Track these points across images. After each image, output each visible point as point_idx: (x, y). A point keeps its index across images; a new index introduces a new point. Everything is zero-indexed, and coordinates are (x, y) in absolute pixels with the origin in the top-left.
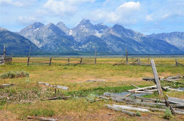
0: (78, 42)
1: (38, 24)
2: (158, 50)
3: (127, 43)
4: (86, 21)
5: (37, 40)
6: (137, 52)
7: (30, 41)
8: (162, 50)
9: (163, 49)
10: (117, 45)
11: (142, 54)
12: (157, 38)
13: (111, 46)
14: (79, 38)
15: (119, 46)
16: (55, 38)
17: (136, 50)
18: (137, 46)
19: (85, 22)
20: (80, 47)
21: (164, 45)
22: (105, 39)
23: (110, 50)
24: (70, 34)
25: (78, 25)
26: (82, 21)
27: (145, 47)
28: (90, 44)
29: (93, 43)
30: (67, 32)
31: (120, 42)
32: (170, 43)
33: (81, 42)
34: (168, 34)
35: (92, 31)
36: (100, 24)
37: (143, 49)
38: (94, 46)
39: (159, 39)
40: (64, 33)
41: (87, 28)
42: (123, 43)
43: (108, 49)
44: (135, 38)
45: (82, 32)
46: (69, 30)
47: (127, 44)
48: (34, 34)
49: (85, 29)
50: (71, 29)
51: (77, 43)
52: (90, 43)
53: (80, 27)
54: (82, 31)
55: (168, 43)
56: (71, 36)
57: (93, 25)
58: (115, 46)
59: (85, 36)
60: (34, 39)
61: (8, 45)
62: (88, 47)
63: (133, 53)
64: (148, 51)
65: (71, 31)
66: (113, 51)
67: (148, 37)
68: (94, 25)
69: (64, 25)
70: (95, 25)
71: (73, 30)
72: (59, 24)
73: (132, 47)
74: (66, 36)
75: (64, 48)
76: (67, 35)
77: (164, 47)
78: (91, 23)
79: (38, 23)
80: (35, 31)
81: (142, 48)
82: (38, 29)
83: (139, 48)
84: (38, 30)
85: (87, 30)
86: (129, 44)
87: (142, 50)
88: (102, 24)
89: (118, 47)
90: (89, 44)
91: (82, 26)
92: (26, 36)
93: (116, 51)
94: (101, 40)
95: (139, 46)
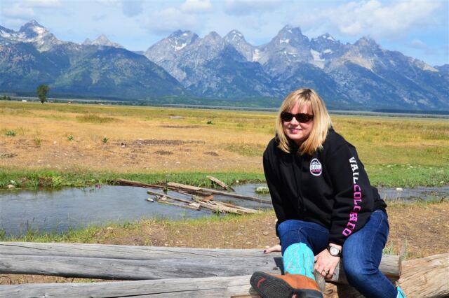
0: (271, 77)
1: (185, 34)
3: (384, 82)
4: (293, 30)
5: (182, 69)
6: (407, 104)
7: (166, 73)
10: (360, 86)
11: (419, 109)
13: (345, 89)
14: (274, 69)
15: (366, 88)
16: (220, 66)
17: (406, 100)
18: (409, 91)
19: (290, 31)
20: (274, 89)
22: (333, 72)
23: (343, 98)
24: (256, 58)
25: (274, 39)
26: (284, 30)
27: (429, 95)
28: (298, 81)
29: (304, 81)
30: (248, 53)
31: (368, 81)
33: (277, 78)
35: (305, 54)
36: (324, 37)
37: (422, 98)
40: (241, 56)
41: (293, 45)
42: (374, 84)
43: (339, 94)
44: (406, 73)
45: (280, 55)
46: (253, 48)
47: (384, 86)
48: (175, 56)
49: (289, 47)
50: (257, 47)
51: (269, 79)
52: (299, 79)
53: (278, 43)
54: (282, 53)
56: (257, 63)
57: (307, 40)
58: (355, 90)
59: (288, 64)
60: (175, 67)
61: (121, 79)
63: (398, 107)
64: (436, 104)
65: (256, 50)
66: (350, 100)
67: (437, 70)
68: (310, 40)
69: (242, 37)
70: (313, 39)
71: (262, 50)
72: (230, 35)
73: (397, 92)
74: (245, 61)
75: (239, 90)
76: (249, 60)
78: (303, 34)
79: (186, 32)
80: (180, 50)
81: (421, 95)
82: (184, 45)
83: (412, 97)
84: (184, 48)
85: (293, 51)
86: (389, 85)
87: (421, 101)
88: (330, 38)
89: (363, 93)
90: (295, 82)
91: (281, 41)
92: (158, 59)
93: (357, 100)
94: (325, 75)
95: (413, 92)
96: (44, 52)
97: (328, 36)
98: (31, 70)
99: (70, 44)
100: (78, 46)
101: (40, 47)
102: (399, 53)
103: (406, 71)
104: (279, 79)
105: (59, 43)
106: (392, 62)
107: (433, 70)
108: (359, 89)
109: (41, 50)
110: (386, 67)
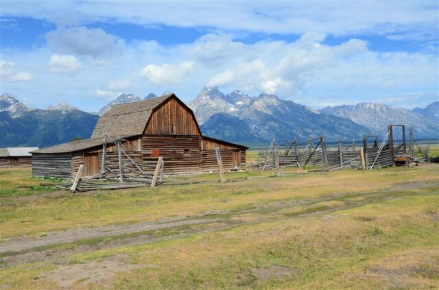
1: (129, 97)
2: (337, 136)
3: (283, 123)
6: (301, 139)
8: (344, 135)
9: (346, 134)
10: (267, 128)
12: (335, 114)
13: (256, 131)
14: (201, 119)
15: (271, 129)
17: (300, 135)
18: (302, 129)
19: (210, 90)
21: (346, 127)
22: (246, 118)
23: (256, 138)
25: (198, 96)
26: (205, 89)
27: (316, 131)
28: (220, 127)
29: (225, 127)
31: (272, 123)
32: (356, 122)
33: (204, 125)
34: (352, 107)
36: (236, 93)
37: (312, 133)
38: (227, 132)
39: (338, 116)
41: (213, 100)
42: (276, 125)
43: (252, 135)
44: (297, 116)
45: (204, 108)
49: (210, 102)
52: (221, 126)
53: (202, 99)
54: (206, 107)
55: (353, 123)
57: (223, 95)
58: (263, 131)
59: (211, 115)
62: (216, 134)
66: (260, 139)
67: (318, 113)
70: (227, 95)
73: (293, 131)
77: (348, 129)
78: (220, 91)
79: (129, 95)
81: (310, 131)
83: (305, 133)
85: (214, 105)
86: (287, 125)
87: (311, 136)
88: (240, 93)
89: (269, 132)
90: (218, 128)
91: (204, 98)
93: (265, 138)
94: (239, 121)
95: (305, 129)
96: (16, 118)
97: (238, 91)
98: (7, 133)
99: (37, 110)
100: (44, 111)
101: (13, 114)
102: (291, 102)
103: (298, 114)
104: (206, 126)
105: (29, 110)
106: (287, 108)
107: (316, 112)
108: (266, 130)
109: (14, 117)
110: (283, 113)
